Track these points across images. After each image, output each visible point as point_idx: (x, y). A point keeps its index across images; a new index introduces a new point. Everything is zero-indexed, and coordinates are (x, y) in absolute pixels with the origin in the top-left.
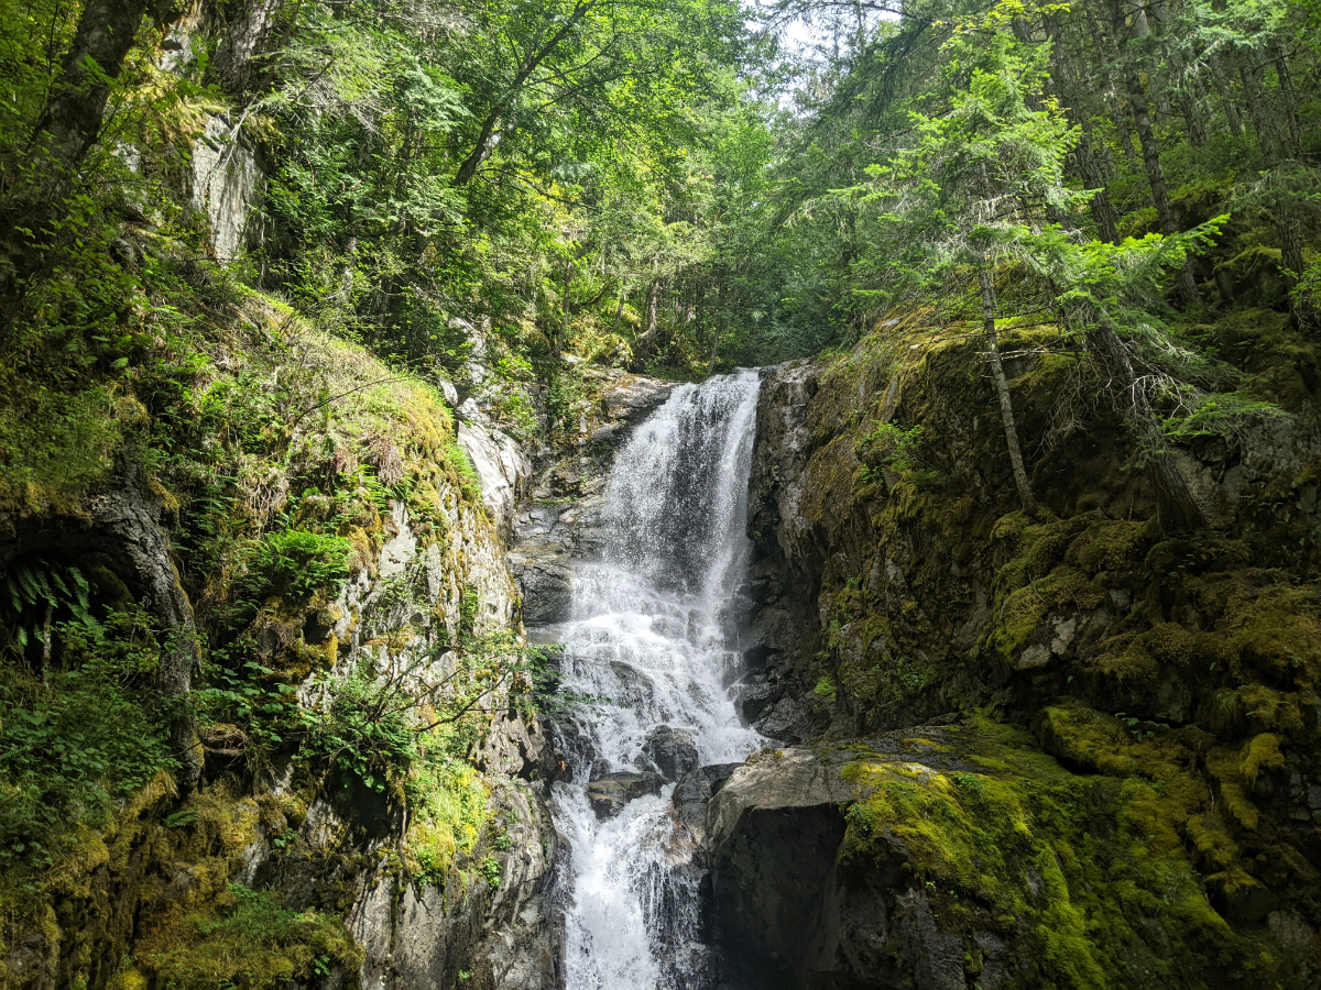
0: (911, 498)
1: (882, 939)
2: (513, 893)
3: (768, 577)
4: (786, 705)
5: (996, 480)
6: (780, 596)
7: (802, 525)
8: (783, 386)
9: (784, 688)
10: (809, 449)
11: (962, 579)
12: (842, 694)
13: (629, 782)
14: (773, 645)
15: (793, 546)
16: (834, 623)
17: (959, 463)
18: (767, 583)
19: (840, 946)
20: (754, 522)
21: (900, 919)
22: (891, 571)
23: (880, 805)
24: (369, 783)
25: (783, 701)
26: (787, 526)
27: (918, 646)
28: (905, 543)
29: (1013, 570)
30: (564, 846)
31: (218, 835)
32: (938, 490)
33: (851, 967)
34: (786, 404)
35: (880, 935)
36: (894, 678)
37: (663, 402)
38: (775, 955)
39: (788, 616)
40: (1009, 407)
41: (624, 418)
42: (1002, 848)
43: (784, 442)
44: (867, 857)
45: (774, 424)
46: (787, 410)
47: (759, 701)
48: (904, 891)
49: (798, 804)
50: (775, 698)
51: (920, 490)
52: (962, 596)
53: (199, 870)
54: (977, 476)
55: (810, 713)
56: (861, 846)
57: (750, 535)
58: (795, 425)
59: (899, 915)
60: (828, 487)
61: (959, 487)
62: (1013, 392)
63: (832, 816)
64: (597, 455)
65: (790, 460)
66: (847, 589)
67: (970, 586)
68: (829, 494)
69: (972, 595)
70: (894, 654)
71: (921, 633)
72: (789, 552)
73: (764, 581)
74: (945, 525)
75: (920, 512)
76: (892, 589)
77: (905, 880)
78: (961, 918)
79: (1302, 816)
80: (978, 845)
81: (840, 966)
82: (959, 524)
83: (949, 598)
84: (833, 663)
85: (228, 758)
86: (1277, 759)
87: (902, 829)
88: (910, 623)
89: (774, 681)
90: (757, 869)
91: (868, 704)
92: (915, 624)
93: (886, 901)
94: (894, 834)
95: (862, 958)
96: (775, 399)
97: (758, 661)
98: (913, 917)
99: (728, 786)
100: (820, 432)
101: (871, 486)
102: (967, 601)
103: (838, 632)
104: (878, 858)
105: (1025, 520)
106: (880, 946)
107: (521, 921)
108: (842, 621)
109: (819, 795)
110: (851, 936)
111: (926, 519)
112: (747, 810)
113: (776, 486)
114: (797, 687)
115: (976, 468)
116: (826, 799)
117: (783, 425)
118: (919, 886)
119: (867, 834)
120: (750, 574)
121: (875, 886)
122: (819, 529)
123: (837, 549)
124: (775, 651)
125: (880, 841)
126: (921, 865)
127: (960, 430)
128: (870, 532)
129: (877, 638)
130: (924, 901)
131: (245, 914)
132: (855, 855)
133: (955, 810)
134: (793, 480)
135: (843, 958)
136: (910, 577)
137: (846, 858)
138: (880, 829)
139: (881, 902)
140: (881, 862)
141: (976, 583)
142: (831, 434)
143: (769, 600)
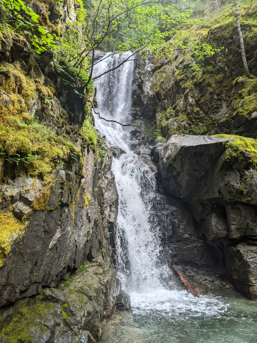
0: (200, 76)
1: (239, 185)
2: (105, 167)
3: (137, 111)
5: (233, 68)
6: (140, 116)
7: (151, 93)
9: (142, 142)
10: (154, 71)
11: (218, 100)
14: (138, 130)
15: (147, 100)
16: (164, 121)
17: (219, 64)
18: (137, 112)
19: (220, 189)
20: (134, 93)
21: (246, 179)
23: (239, 142)
25: (141, 146)
26: (146, 93)
27: (199, 122)
28: (196, 91)
29: (244, 92)
32: (211, 73)
33: (223, 196)
35: (238, 184)
39: (143, 122)
43: (145, 68)
44: (236, 159)
45: (142, 63)
47: (135, 145)
50: (139, 144)
51: (204, 73)
52: (217, 105)
54: (226, 67)
56: (234, 154)
58: (149, 63)
59: (245, 178)
60: (162, 80)
61: (218, 71)
62: (244, 39)
65: (147, 74)
66: (169, 110)
67: (220, 102)
68: (162, 83)
69: (221, 105)
70: (190, 125)
71: (201, 117)
72: (145, 102)
73: (136, 112)
74: (213, 83)
75: (204, 80)
76: (191, 105)
77: (249, 166)
81: (219, 196)
82: (218, 83)
83: (212, 106)
88: (197, 115)
89: (139, 140)
92: (199, 115)
93: (240, 173)
94: (246, 151)
97: (133, 134)
98: (252, 178)
100: (158, 65)
101: (182, 76)
102: (219, 106)
104: (240, 158)
105: (247, 78)
106: (238, 187)
107: (106, 177)
108: (168, 119)
110: (226, 185)
111: (207, 82)
112: (182, 147)
113: (142, 82)
114: (146, 142)
115: (226, 65)
117: (145, 63)
118: (254, 168)
119: (236, 151)
120: (132, 110)
121: (236, 169)
122: (158, 94)
123: (164, 99)
124: (139, 132)
125: (241, 153)
127: (220, 53)
129: (183, 121)
130: (256, 173)
132: (231, 157)
134: (148, 80)
135: (220, 193)
136: (198, 101)
137: (228, 159)
139: (238, 174)
140: (241, 160)
141: (223, 101)
142: (162, 65)
143: (137, 117)
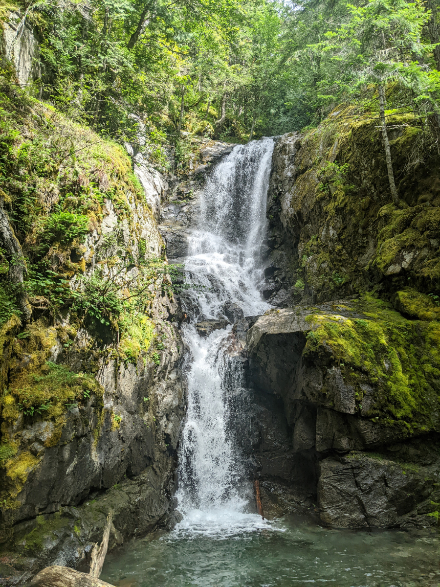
0: (342, 198)
1: (321, 387)
2: (166, 367)
3: (275, 236)
5: (381, 189)
6: (280, 245)
7: (292, 211)
8: (284, 146)
9: (282, 285)
10: (296, 176)
11: (363, 235)
12: (307, 287)
13: (214, 323)
14: (277, 266)
15: (287, 222)
16: (305, 256)
17: (365, 181)
18: (275, 239)
19: (302, 389)
20: (269, 211)
21: (329, 379)
22: (332, 232)
23: (322, 332)
24: (102, 321)
25: (281, 291)
26: (285, 212)
27: (342, 266)
28: (339, 219)
29: (387, 231)
30: (187, 349)
31: (40, 342)
32: (354, 194)
33: (307, 398)
34: (285, 154)
35: (320, 385)
36: (330, 280)
37: (228, 154)
38: (275, 393)
39: (284, 253)
40: (389, 154)
41: (210, 162)
42: (374, 350)
43: (284, 172)
44: (316, 353)
45: (280, 164)
46: (286, 157)
47: (270, 290)
48: (330, 367)
49: (286, 331)
50: (277, 289)
51: (346, 194)
52: (363, 243)
53: (33, 356)
54: (373, 187)
55: (293, 295)
56: (313, 349)
57: (267, 217)
58: (290, 164)
59: (328, 377)
60: (304, 194)
61: (364, 193)
62: (392, 147)
63: (301, 337)
64: (198, 180)
65: (287, 181)
66: (311, 241)
67: (367, 238)
68: (304, 197)
69: (367, 242)
70: (331, 269)
71: (344, 260)
72: (285, 225)
73: (274, 238)
74: (357, 210)
75: (346, 204)
76: (331, 240)
77: (331, 363)
78: (355, 378)
80: (364, 349)
81: (303, 397)
82: (363, 210)
83: (357, 244)
84: (304, 273)
85: (42, 311)
87: (331, 342)
88: (339, 256)
89: (277, 282)
90: (268, 359)
91: (318, 291)
92: (340, 256)
93: (323, 371)
94: (327, 344)
95: (312, 394)
96: (280, 152)
97: (270, 273)
98: (334, 378)
99: (256, 325)
100: (302, 167)
101: (324, 193)
102: (365, 245)
103: (306, 260)
104: (320, 354)
105: (394, 208)
106: (320, 389)
107: (169, 378)
108: (308, 255)
109: (295, 328)
110: (308, 385)
111: (348, 208)
112: (264, 334)
113: (280, 194)
114: (287, 284)
115: (372, 183)
116: (298, 329)
117: (284, 164)
118: (337, 365)
119: (315, 344)
120: (267, 235)
121: (318, 365)
122: (299, 214)
123: (307, 223)
124: (278, 269)
125: (321, 347)
126: (338, 357)
127: (366, 165)
128: (322, 214)
129: (324, 262)
130: (339, 371)
131: (54, 374)
132: (310, 352)
133: (354, 334)
134: (288, 191)
135: (304, 394)
136: (340, 235)
137: (306, 354)
138: (321, 342)
139: (321, 372)
140: (321, 356)
141: (370, 237)
142: (306, 168)
143: (276, 247)
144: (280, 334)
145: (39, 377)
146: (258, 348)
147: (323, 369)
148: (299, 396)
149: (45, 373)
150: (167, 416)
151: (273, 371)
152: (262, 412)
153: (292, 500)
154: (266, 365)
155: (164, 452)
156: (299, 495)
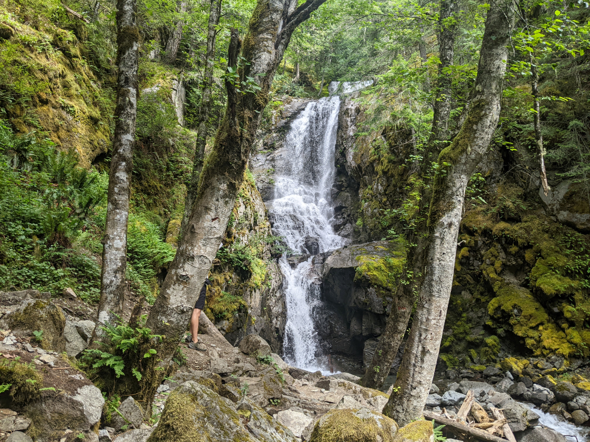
0: (386, 164)
1: (364, 299)
2: (274, 290)
3: (342, 181)
4: (348, 226)
6: (346, 188)
7: (354, 164)
8: (347, 109)
9: (348, 220)
11: (400, 193)
12: (364, 226)
13: (300, 258)
14: (344, 205)
16: (363, 201)
17: (401, 154)
19: (354, 301)
20: (337, 161)
21: (368, 294)
22: (380, 188)
23: (364, 267)
24: (244, 268)
25: (347, 225)
26: (349, 164)
28: (384, 179)
30: (284, 277)
31: (218, 282)
32: (394, 163)
33: (357, 305)
34: (348, 117)
36: (379, 222)
37: (303, 109)
38: (339, 303)
39: (349, 195)
42: (395, 277)
43: (348, 132)
44: (361, 280)
45: (344, 124)
46: (349, 119)
47: (339, 225)
48: (369, 288)
49: (344, 267)
50: (344, 224)
51: (389, 162)
52: (400, 198)
53: (216, 289)
55: (354, 231)
56: (359, 277)
57: (336, 166)
58: (351, 125)
60: (362, 152)
61: (401, 162)
63: (352, 270)
64: (279, 132)
65: (350, 139)
66: (367, 190)
68: (362, 155)
69: (403, 198)
70: (380, 214)
72: (349, 173)
73: (341, 183)
74: (396, 175)
75: (389, 169)
76: (380, 194)
77: (369, 285)
78: (383, 294)
79: (472, 268)
80: (389, 276)
81: (355, 305)
82: (400, 175)
83: (396, 198)
84: (362, 214)
86: (467, 254)
87: (369, 273)
89: (344, 218)
90: (334, 283)
91: (371, 230)
92: (386, 206)
94: (367, 275)
95: (360, 304)
96: (345, 113)
97: (338, 210)
98: (371, 294)
99: (326, 262)
101: (375, 157)
102: (401, 200)
103: (365, 205)
104: (363, 280)
107: (275, 296)
108: (366, 202)
109: (350, 264)
110: (357, 298)
111: (390, 173)
112: (331, 268)
113: (345, 149)
114: (352, 220)
116: (351, 266)
117: (347, 125)
118: (373, 287)
119: (360, 274)
120: (336, 180)
121: (362, 287)
122: (359, 166)
123: (365, 175)
124: (344, 207)
125: (364, 276)
126: (373, 282)
128: (374, 173)
129: (375, 208)
130: (374, 290)
133: (383, 268)
134: (351, 147)
135: (355, 303)
136: (385, 190)
137: (356, 280)
138: (364, 273)
143: (343, 189)
144: (341, 268)
145: (220, 300)
146: (328, 276)
147: (365, 289)
148: (352, 305)
149: (221, 297)
150: (276, 317)
151: (337, 290)
152: (331, 314)
153: (350, 364)
154: (333, 286)
155: (276, 338)
156: (354, 361)
